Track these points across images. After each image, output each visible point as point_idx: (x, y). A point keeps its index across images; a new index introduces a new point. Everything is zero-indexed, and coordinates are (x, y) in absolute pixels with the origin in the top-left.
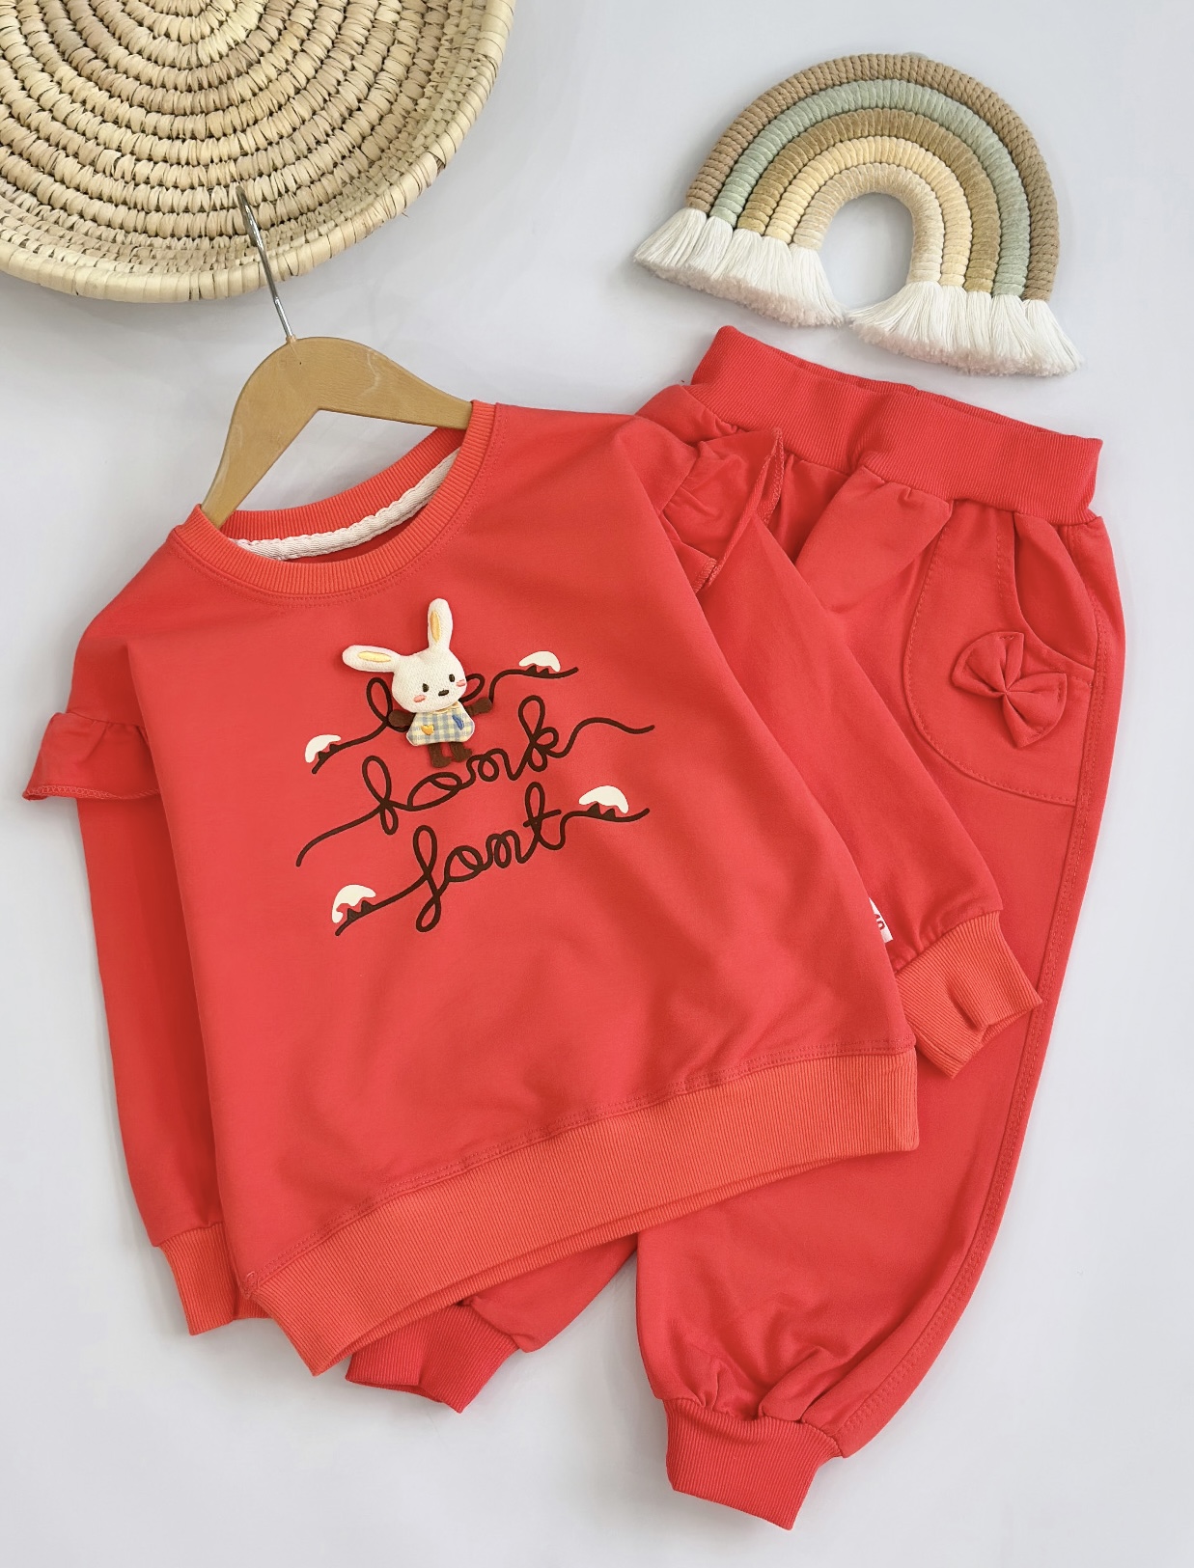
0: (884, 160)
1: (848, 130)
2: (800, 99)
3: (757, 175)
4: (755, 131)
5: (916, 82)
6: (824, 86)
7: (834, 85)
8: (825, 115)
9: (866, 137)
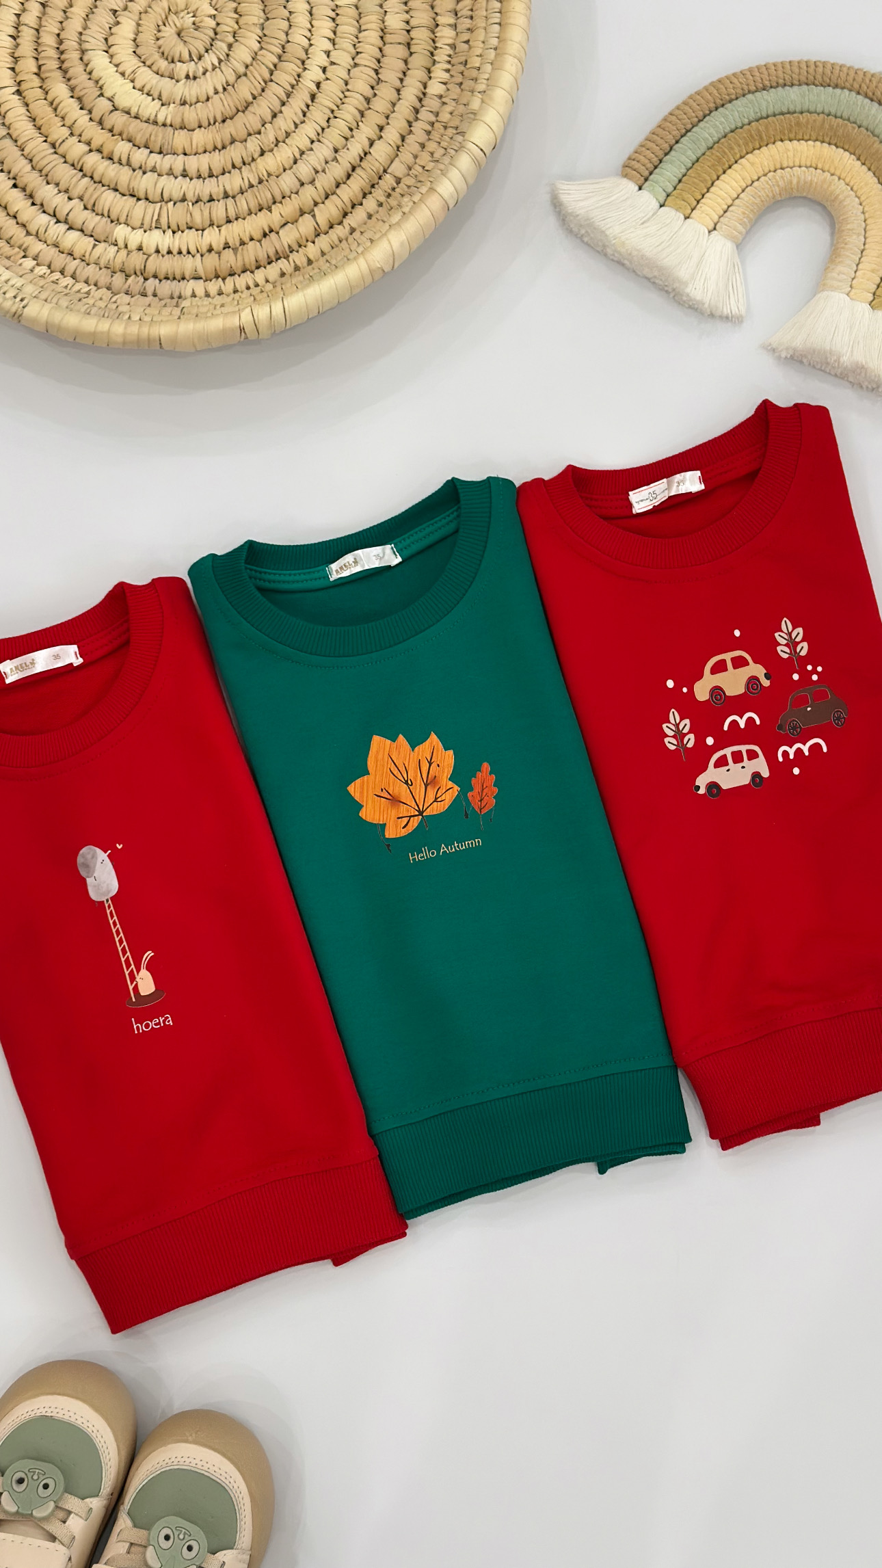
0: (820, 166)
1: (790, 131)
2: (749, 92)
3: (694, 158)
4: (700, 114)
5: (866, 96)
6: (775, 84)
7: (785, 85)
8: (770, 112)
9: (806, 141)
